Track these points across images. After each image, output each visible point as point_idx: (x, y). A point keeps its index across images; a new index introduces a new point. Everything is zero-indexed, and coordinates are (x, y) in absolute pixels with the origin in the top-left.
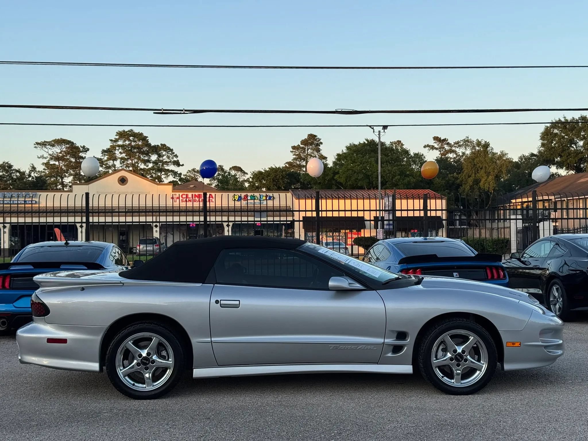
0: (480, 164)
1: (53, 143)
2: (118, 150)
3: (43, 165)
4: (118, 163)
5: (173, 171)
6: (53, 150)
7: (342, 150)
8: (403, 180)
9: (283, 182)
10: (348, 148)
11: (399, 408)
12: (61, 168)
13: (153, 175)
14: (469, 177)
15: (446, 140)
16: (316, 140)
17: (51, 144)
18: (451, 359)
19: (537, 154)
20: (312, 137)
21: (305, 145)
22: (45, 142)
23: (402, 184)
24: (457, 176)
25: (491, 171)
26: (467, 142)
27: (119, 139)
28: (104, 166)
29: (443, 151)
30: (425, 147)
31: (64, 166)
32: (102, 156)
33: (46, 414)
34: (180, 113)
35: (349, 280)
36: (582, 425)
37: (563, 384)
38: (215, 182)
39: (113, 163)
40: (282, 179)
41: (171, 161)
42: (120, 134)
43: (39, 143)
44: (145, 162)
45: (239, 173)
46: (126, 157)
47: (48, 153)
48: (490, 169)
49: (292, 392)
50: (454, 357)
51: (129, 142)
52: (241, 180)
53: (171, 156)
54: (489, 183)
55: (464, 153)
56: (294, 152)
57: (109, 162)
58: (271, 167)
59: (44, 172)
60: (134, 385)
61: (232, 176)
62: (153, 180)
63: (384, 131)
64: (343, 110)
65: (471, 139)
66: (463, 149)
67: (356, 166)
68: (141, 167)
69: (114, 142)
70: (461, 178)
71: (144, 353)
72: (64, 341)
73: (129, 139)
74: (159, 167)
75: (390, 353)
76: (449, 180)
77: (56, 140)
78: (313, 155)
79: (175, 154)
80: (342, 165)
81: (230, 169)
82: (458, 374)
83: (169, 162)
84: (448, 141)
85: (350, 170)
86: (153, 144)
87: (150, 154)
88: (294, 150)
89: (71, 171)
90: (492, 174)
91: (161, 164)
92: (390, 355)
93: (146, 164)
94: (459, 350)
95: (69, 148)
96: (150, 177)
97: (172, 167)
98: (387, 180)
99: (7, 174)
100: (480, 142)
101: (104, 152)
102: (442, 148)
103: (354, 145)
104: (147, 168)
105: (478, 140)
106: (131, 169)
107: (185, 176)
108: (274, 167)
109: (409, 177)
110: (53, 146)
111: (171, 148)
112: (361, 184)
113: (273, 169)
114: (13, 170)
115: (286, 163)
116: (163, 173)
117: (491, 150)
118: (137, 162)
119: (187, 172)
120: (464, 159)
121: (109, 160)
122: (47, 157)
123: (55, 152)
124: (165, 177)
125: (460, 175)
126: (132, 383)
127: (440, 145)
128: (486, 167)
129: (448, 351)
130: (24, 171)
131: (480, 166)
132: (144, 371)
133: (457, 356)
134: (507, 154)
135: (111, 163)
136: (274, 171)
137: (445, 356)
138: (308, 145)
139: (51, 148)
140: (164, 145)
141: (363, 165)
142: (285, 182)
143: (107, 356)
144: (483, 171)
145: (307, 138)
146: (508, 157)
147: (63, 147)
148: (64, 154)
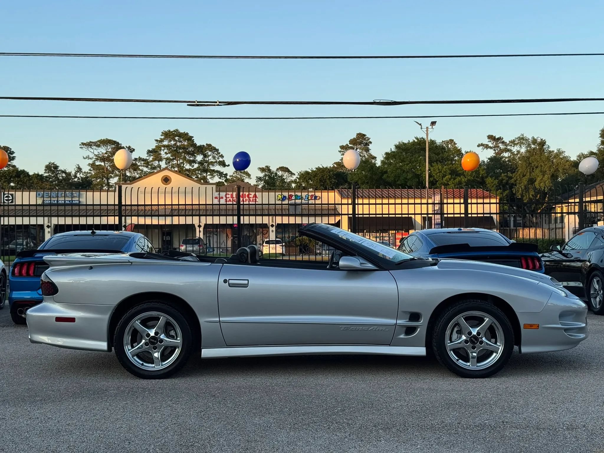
0: (535, 163)
1: (99, 143)
2: (163, 150)
3: (89, 166)
4: (163, 164)
5: (219, 171)
6: (99, 151)
7: (391, 149)
8: (454, 179)
9: (331, 182)
10: (397, 147)
11: (410, 389)
12: (107, 168)
13: (198, 176)
14: (524, 176)
15: (501, 139)
16: (365, 139)
17: (96, 145)
18: (466, 342)
19: (597, 152)
20: (361, 136)
21: (354, 144)
22: (91, 142)
23: (453, 183)
24: (511, 175)
25: (547, 170)
26: (522, 140)
27: (164, 139)
28: (149, 166)
29: (497, 150)
30: (479, 146)
31: (110, 167)
32: (148, 156)
33: (53, 391)
34: (214, 105)
35: (360, 260)
36: (597, 406)
37: (587, 369)
38: (262, 183)
39: (158, 164)
40: (329, 179)
41: (217, 161)
42: (166, 134)
43: (84, 143)
44: (191, 162)
45: (287, 173)
46: (171, 158)
47: (94, 153)
48: (546, 168)
49: (304, 374)
50: (468, 339)
51: (175, 143)
52: (288, 181)
53: (216, 156)
54: (545, 182)
55: (518, 152)
56: (342, 152)
57: (154, 162)
58: (318, 167)
59: (90, 173)
60: (142, 364)
61: (279, 177)
62: (199, 181)
63: (432, 127)
64: (381, 101)
65: (526, 137)
66: (517, 147)
67: (404, 165)
68: (186, 168)
69: (159, 142)
70: (515, 177)
71: (152, 333)
72: (72, 320)
73: (175, 139)
74: (204, 168)
75: (403, 335)
76: (503, 180)
77: (102, 141)
78: (362, 155)
79: (220, 155)
80: (390, 164)
81: (277, 169)
82: (473, 357)
83: (214, 163)
84: (503, 140)
85: (399, 169)
86: (198, 144)
87: (195, 154)
88: (342, 150)
89: (117, 172)
90: (548, 173)
91: (207, 164)
92: (402, 336)
93: (191, 164)
94: (474, 332)
95: (114, 148)
96: (196, 178)
97: (217, 168)
98: (437, 180)
99: (53, 175)
100: (536, 140)
101: (149, 152)
102: (496, 147)
103: (403, 143)
104: (193, 168)
105: (533, 138)
106: (176, 169)
107: (231, 177)
108: (321, 167)
109: (460, 177)
110: (99, 146)
111: (217, 148)
112: (410, 183)
113: (320, 169)
114: (59, 171)
115: (335, 163)
116: (209, 173)
117: (547, 148)
118: (183, 163)
119: (234, 173)
120: (519, 158)
121: (154, 161)
122: (93, 158)
123: (100, 152)
124: (211, 178)
125: (514, 174)
126: (141, 362)
127: (495, 143)
128: (541, 166)
129: (463, 334)
130: (70, 172)
131: (535, 165)
132: (152, 351)
133: (472, 339)
134: (564, 152)
135: (156, 163)
136: (321, 171)
137: (460, 338)
138: (357, 145)
139: (97, 148)
140: (209, 145)
141: (412, 164)
142: (333, 182)
143: (115, 336)
144: (538, 169)
145: (355, 137)
146: (566, 155)
147: (109, 147)
148: (110, 155)
